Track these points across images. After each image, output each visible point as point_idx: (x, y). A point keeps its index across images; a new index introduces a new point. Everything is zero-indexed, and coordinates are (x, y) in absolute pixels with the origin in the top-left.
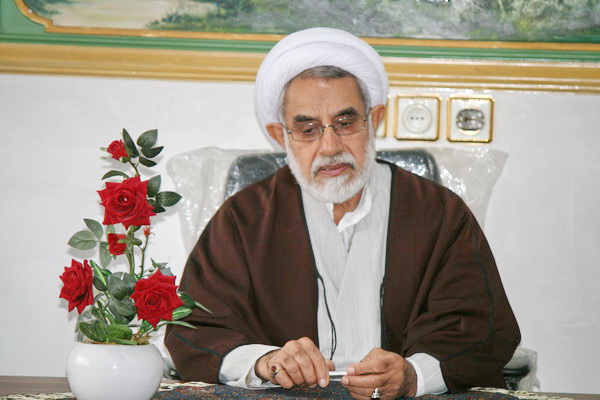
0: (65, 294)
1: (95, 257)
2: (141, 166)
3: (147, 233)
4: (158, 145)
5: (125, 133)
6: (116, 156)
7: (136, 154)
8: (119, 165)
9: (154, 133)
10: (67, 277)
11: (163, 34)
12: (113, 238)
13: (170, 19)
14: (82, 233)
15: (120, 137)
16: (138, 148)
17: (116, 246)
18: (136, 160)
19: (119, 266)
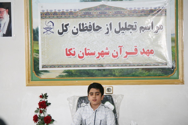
0: (34, 120)
1: (38, 114)
2: (45, 99)
3: (46, 110)
4: (47, 95)
5: (42, 94)
6: (41, 98)
7: (44, 97)
8: (41, 99)
9: (47, 93)
10: (34, 117)
11: (58, 78)
12: (41, 110)
13: (59, 76)
14: (36, 110)
15: (41, 95)
16: (44, 96)
17: (41, 112)
18: (44, 98)
19: (42, 115)
